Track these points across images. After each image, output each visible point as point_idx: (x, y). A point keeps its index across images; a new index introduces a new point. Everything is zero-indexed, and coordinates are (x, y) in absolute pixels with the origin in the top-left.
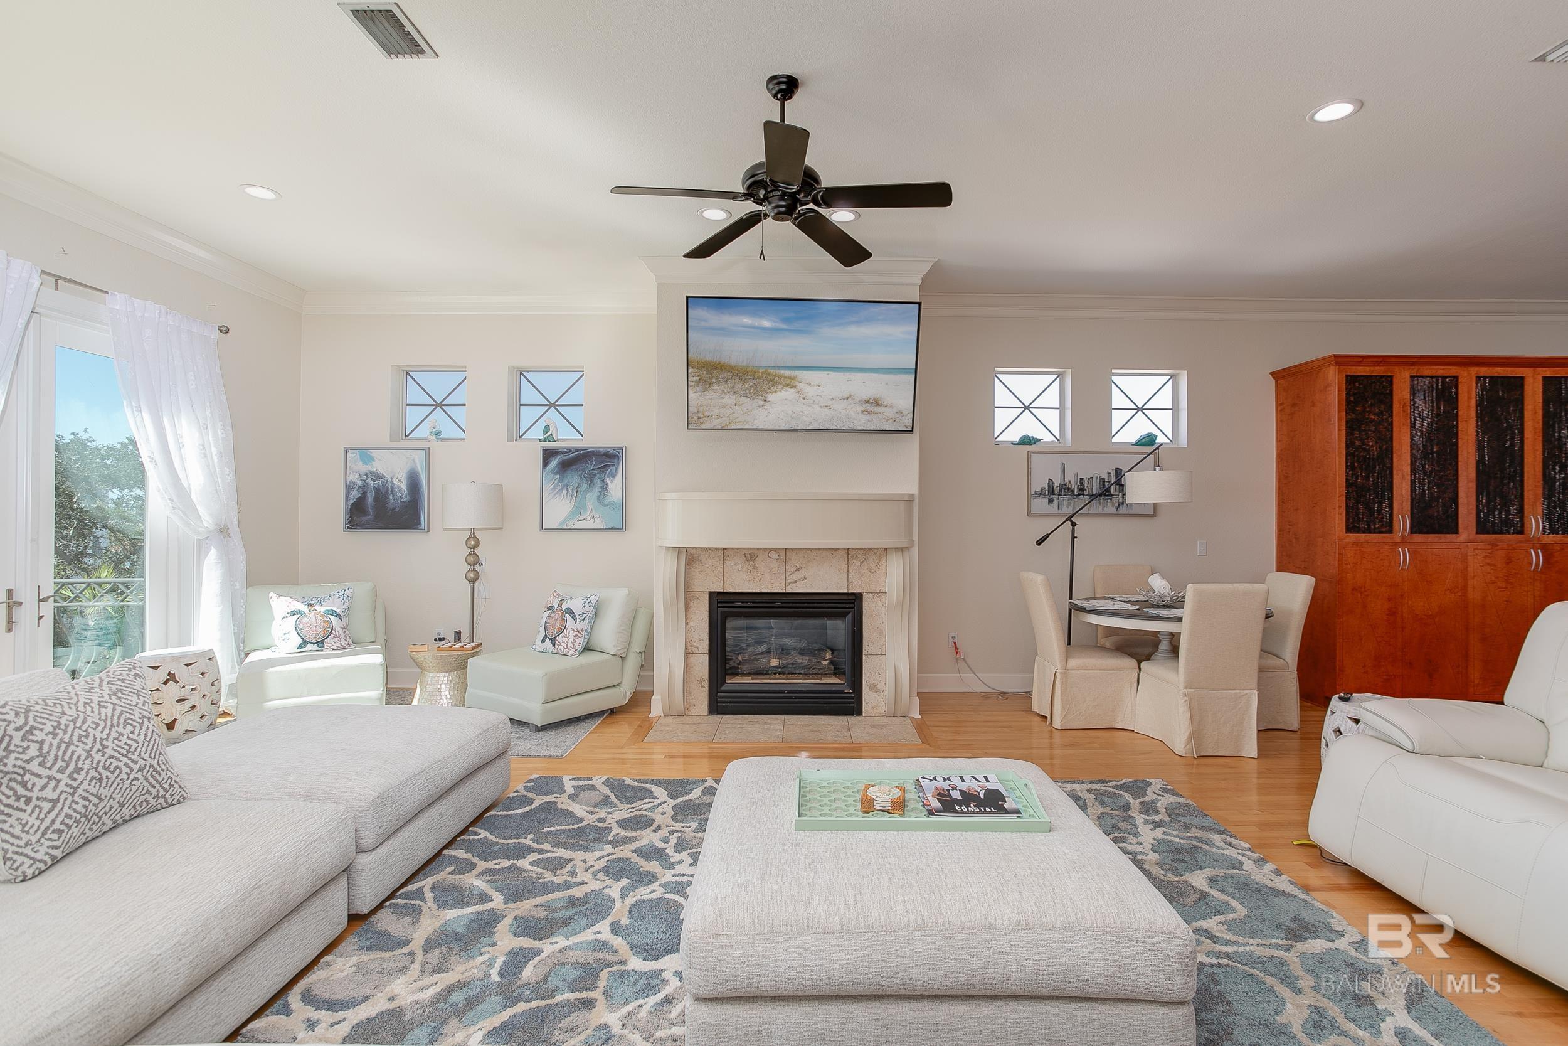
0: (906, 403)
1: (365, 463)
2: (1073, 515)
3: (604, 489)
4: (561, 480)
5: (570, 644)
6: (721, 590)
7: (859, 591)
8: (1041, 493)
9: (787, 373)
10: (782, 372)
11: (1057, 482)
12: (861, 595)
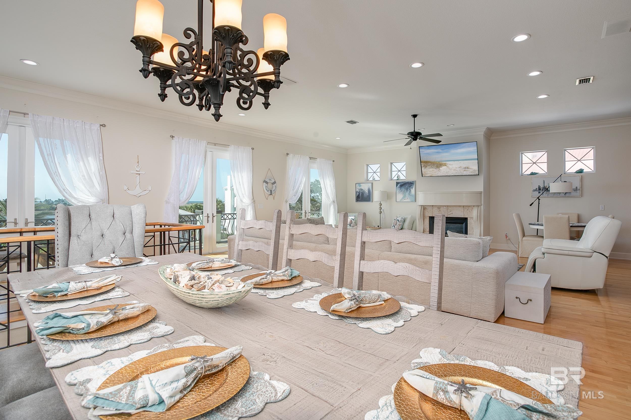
0: (476, 168)
1: (360, 187)
2: (539, 197)
3: (410, 191)
4: (400, 190)
5: (397, 227)
6: (432, 216)
7: (467, 217)
8: (536, 190)
9: (444, 162)
10: (443, 162)
11: (542, 186)
12: (467, 218)
